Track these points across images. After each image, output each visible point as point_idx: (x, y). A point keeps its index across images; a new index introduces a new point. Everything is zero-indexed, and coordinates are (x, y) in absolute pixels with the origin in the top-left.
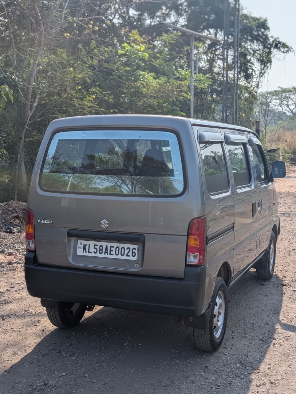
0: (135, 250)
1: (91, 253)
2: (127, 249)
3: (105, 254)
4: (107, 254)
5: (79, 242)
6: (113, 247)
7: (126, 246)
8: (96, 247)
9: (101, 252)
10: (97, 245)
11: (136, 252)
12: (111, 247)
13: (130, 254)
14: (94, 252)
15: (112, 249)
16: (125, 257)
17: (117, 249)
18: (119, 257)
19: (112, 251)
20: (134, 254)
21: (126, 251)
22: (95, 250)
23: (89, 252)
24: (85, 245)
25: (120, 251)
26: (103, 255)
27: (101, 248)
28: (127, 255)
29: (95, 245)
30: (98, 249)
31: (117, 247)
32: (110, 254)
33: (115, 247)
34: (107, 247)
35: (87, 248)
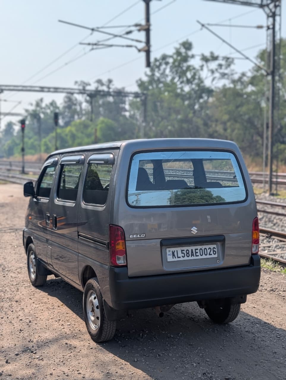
0: (215, 249)
1: (180, 257)
2: (209, 249)
3: (191, 256)
4: (194, 256)
5: (168, 250)
6: (197, 249)
7: (207, 247)
8: (183, 252)
9: (188, 255)
10: (184, 250)
11: (216, 250)
12: (196, 250)
13: (212, 253)
14: (182, 256)
15: (197, 251)
16: (208, 256)
17: (201, 250)
18: (204, 257)
19: (197, 253)
20: (215, 253)
21: (209, 251)
22: (183, 255)
23: (178, 257)
24: (173, 252)
25: (203, 252)
26: (190, 258)
27: (188, 252)
28: (210, 254)
29: (182, 251)
30: (186, 254)
31: (201, 249)
32: (196, 256)
33: (199, 249)
34: (192, 250)
35: (175, 253)
